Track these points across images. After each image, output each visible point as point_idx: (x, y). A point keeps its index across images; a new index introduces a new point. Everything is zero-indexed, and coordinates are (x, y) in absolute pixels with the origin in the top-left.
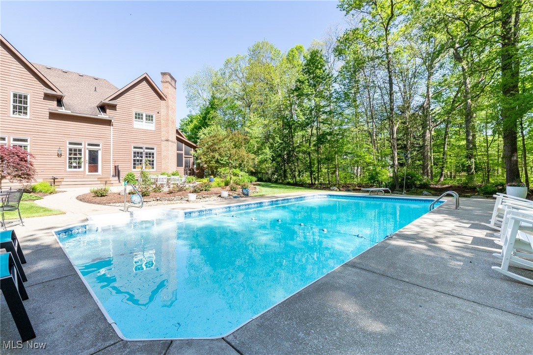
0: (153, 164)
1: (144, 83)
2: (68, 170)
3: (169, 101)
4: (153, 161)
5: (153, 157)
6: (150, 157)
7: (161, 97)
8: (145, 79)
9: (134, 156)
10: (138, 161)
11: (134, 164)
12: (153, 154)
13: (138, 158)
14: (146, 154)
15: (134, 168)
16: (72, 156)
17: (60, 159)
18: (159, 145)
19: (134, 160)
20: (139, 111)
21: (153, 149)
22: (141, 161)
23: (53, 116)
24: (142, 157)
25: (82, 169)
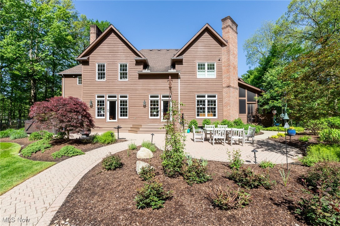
0: (215, 112)
1: (206, 34)
2: (150, 117)
3: (230, 46)
4: (215, 108)
5: (215, 105)
6: (212, 105)
7: (222, 44)
8: (207, 30)
9: (198, 105)
10: (201, 108)
11: (198, 112)
12: (215, 102)
13: (201, 106)
14: (209, 101)
15: (198, 115)
16: (153, 107)
17: (145, 109)
18: (221, 93)
19: (198, 108)
20: (201, 62)
21: (215, 97)
22: (204, 108)
23: (142, 76)
24: (204, 105)
25: (158, 117)
